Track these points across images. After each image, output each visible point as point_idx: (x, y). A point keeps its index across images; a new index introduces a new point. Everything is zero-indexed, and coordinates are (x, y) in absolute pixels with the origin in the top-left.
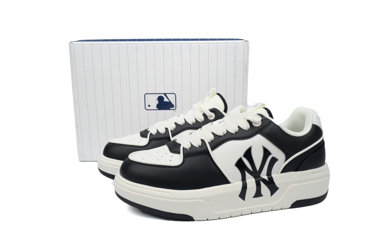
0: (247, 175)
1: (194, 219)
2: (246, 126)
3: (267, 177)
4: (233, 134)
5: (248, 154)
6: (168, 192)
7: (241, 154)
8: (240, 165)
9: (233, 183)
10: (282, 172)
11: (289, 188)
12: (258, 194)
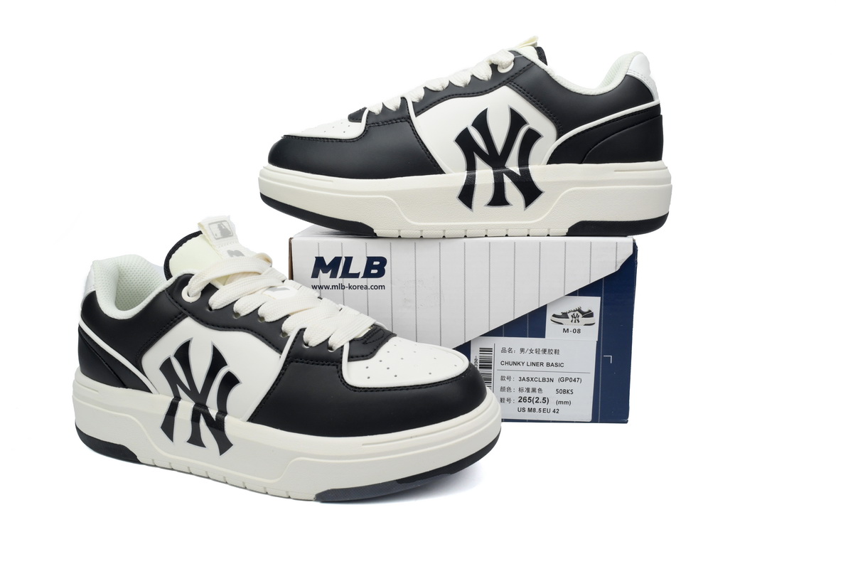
0: (479, 162)
1: (375, 231)
2: (486, 74)
3: (518, 169)
4: (459, 87)
5: (481, 122)
6: (332, 181)
7: (467, 122)
8: (464, 140)
9: (450, 173)
10: (549, 162)
11: (563, 194)
12: (499, 199)
